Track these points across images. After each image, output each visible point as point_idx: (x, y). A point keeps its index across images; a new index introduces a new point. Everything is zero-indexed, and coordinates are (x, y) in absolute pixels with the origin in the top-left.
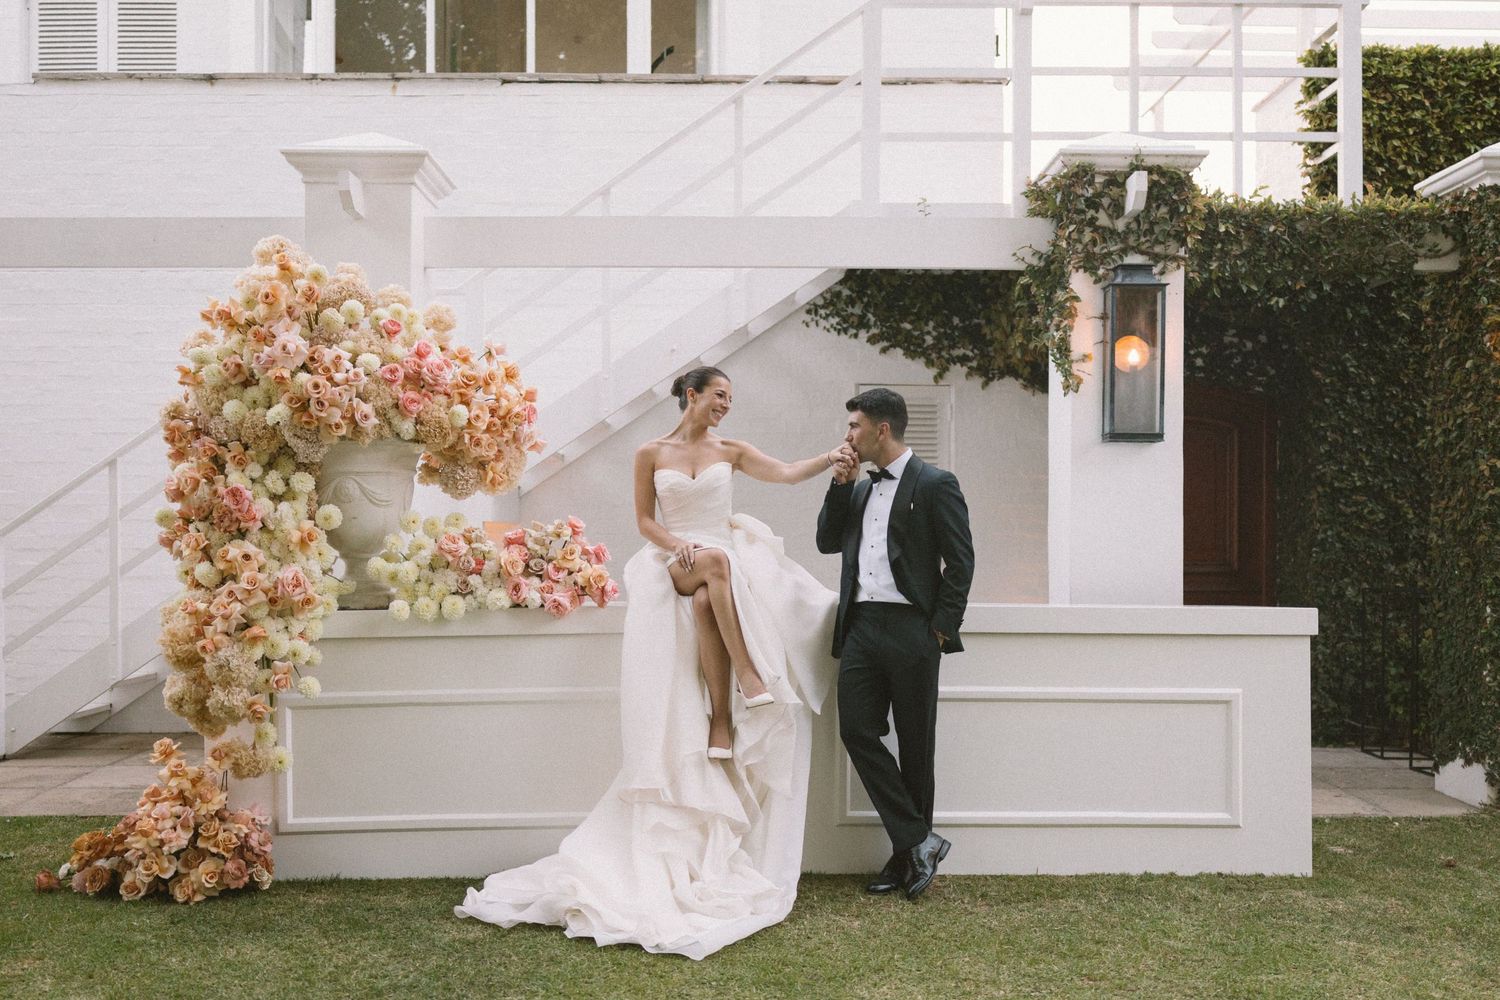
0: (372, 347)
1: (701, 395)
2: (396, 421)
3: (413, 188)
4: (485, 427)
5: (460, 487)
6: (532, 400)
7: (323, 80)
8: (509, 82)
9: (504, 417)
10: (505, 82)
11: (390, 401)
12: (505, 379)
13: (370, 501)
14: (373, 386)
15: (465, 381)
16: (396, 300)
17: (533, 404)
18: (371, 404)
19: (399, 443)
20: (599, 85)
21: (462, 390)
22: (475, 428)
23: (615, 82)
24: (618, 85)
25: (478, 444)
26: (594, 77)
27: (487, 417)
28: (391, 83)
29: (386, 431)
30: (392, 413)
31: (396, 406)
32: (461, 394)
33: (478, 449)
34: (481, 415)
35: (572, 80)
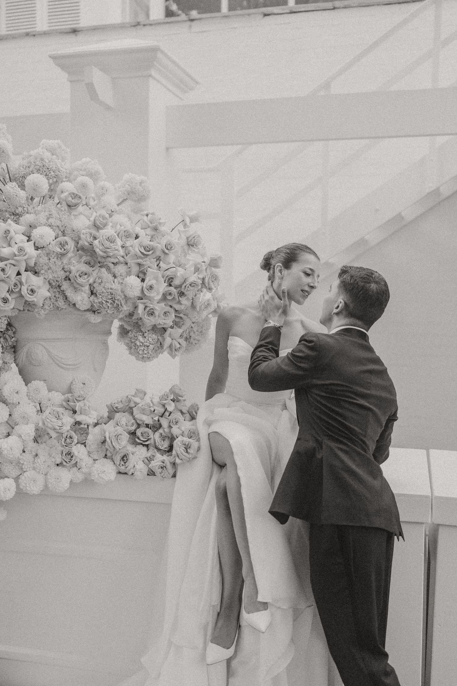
0: (50, 220)
1: (290, 271)
2: (70, 293)
3: (150, 79)
4: (159, 297)
5: (140, 352)
6: (217, 267)
7: (144, 25)
8: (268, 15)
9: (180, 286)
10: (265, 15)
11: (62, 274)
12: (186, 247)
13: (57, 364)
14: (44, 260)
15: (143, 251)
16: (84, 173)
17: (217, 270)
18: (42, 278)
19: (76, 312)
20: (332, 12)
21: (140, 261)
22: (149, 299)
23: (345, 7)
24: (347, 10)
25: (151, 313)
26: (329, 5)
27: (162, 287)
28: (189, 23)
29: (61, 303)
30: (65, 286)
31: (68, 278)
32: (139, 265)
33: (151, 318)
34: (155, 286)
35: (313, 9)
